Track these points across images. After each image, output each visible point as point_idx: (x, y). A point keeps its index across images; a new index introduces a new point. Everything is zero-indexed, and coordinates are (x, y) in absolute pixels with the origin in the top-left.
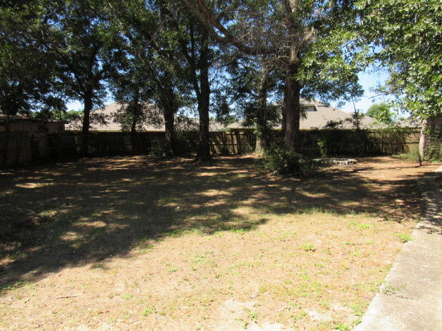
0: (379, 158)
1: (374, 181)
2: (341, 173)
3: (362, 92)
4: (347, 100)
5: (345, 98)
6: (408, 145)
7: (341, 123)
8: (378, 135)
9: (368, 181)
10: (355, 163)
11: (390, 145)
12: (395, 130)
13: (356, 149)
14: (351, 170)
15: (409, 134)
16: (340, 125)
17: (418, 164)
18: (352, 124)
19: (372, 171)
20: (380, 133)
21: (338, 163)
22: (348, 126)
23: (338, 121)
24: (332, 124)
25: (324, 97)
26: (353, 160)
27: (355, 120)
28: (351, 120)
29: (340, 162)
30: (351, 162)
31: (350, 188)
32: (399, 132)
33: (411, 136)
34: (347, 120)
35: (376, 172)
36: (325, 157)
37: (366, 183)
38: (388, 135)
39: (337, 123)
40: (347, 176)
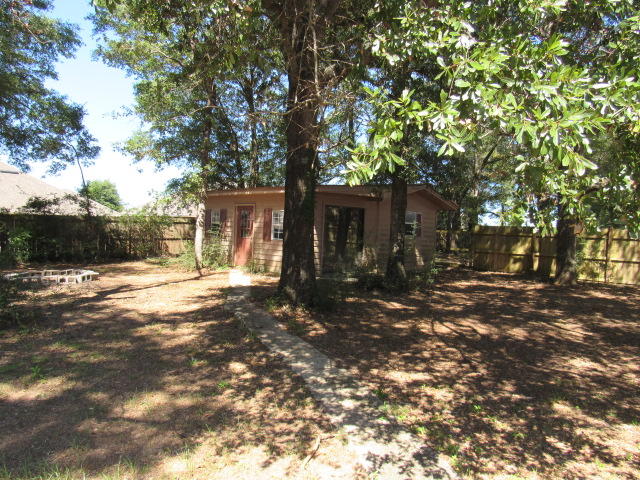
0: (127, 264)
1: (154, 319)
2: (77, 304)
3: (97, 150)
4: (68, 160)
5: (65, 157)
6: (167, 242)
7: (56, 202)
8: (122, 227)
9: (141, 319)
10: (95, 278)
11: (140, 243)
12: (147, 219)
13: (87, 251)
14: (91, 295)
15: (169, 225)
16: (54, 207)
17: (197, 275)
18: (77, 206)
19: (134, 293)
20: (125, 223)
21: (62, 280)
22: (71, 209)
23: (51, 198)
24: (37, 204)
25: (18, 152)
26: (91, 273)
27: (83, 199)
28: (74, 199)
29: (66, 277)
30: (88, 277)
31: (114, 345)
32: (155, 222)
33: (172, 228)
34: (68, 197)
35: (142, 294)
36: (26, 268)
37: (142, 325)
38: (138, 227)
39: (50, 203)
40: (91, 309)
